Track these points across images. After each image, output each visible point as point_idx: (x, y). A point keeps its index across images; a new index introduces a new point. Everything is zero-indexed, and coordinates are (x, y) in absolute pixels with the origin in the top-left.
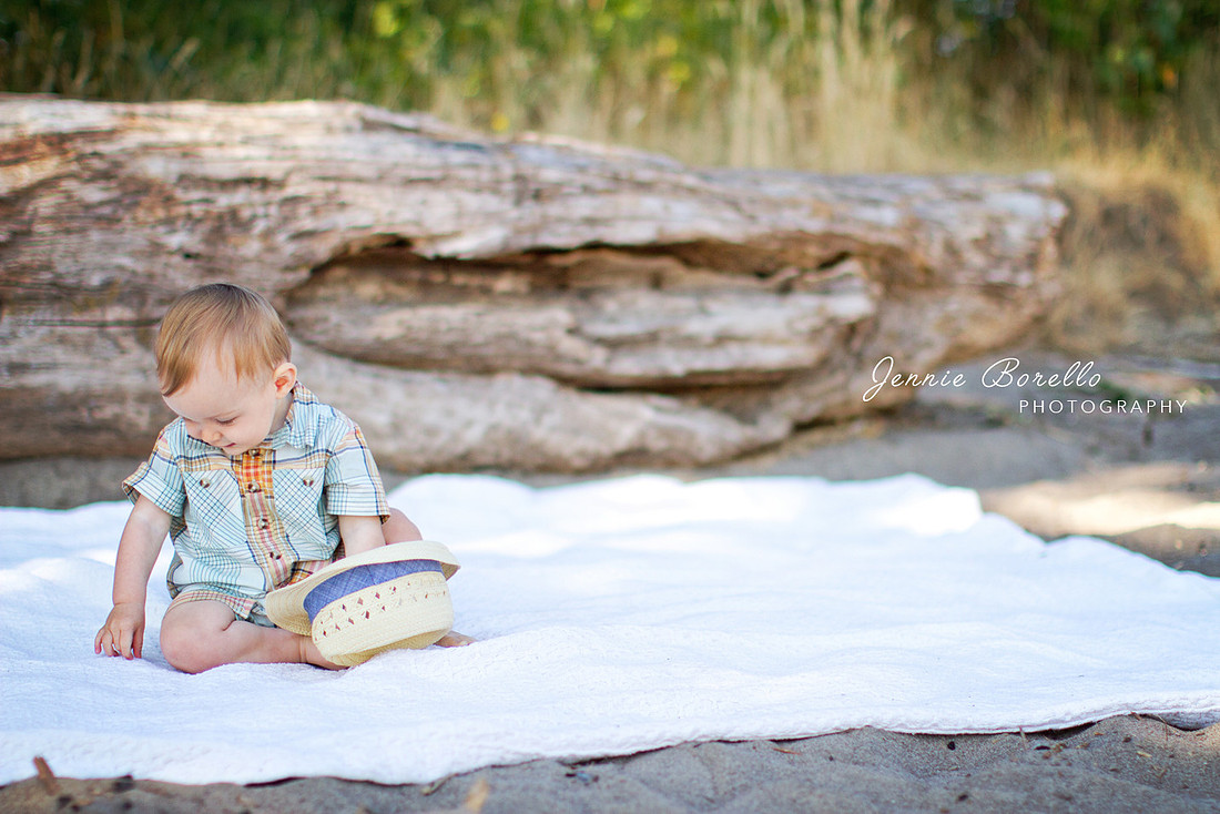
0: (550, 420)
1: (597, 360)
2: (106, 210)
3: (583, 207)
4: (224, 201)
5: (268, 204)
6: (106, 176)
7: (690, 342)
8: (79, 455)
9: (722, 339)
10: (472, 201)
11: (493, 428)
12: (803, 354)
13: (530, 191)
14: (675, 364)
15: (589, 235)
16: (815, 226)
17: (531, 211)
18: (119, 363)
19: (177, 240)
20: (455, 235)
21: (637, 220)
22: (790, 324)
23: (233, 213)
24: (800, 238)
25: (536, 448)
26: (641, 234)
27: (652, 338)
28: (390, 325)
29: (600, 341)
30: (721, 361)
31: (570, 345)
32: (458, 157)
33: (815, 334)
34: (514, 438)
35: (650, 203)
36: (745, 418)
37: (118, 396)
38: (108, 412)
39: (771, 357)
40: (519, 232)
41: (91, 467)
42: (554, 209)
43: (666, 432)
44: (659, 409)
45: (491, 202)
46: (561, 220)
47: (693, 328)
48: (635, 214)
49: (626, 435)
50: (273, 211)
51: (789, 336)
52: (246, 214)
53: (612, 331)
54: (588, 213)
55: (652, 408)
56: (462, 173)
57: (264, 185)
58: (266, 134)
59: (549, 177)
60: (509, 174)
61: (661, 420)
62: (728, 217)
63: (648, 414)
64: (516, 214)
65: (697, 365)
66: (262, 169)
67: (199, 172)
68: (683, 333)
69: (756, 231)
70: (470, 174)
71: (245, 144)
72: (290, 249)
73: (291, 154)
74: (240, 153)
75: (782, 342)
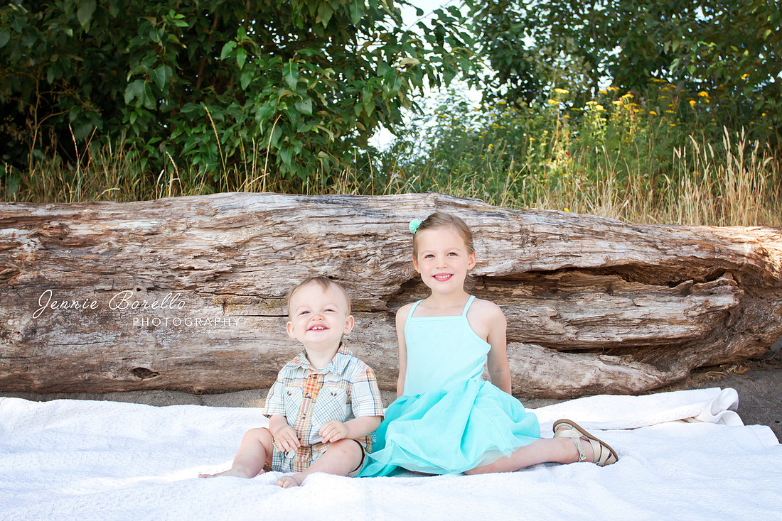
0: (540, 369)
1: (570, 333)
2: (287, 253)
3: (561, 247)
4: (351, 246)
5: (376, 248)
6: (287, 234)
7: (627, 323)
9: (645, 321)
10: (495, 245)
12: (695, 329)
13: (529, 238)
14: (616, 335)
15: (564, 262)
16: (702, 255)
17: (530, 250)
19: (324, 269)
21: (594, 254)
22: (686, 312)
23: (356, 253)
24: (694, 262)
25: (535, 385)
26: (597, 261)
27: (603, 321)
29: (571, 323)
30: (644, 333)
31: (553, 326)
32: (490, 220)
33: (701, 318)
35: (602, 244)
36: (660, 368)
39: (676, 331)
40: (522, 261)
42: (543, 249)
43: (612, 375)
44: (606, 362)
45: (507, 245)
46: (548, 254)
47: (628, 314)
48: (592, 250)
49: (587, 379)
50: (378, 251)
51: (685, 318)
52: (364, 253)
53: (579, 316)
54: (563, 249)
55: (603, 361)
56: (490, 229)
57: (374, 237)
58: (378, 209)
59: (543, 229)
60: (517, 227)
61: (610, 368)
62: (649, 249)
63: (601, 365)
64: (521, 251)
65: (631, 336)
66: (373, 228)
67: (338, 230)
68: (621, 317)
69: (665, 258)
70: (496, 229)
71: (366, 215)
72: (389, 272)
73: (390, 220)
74: (363, 220)
75: (682, 323)
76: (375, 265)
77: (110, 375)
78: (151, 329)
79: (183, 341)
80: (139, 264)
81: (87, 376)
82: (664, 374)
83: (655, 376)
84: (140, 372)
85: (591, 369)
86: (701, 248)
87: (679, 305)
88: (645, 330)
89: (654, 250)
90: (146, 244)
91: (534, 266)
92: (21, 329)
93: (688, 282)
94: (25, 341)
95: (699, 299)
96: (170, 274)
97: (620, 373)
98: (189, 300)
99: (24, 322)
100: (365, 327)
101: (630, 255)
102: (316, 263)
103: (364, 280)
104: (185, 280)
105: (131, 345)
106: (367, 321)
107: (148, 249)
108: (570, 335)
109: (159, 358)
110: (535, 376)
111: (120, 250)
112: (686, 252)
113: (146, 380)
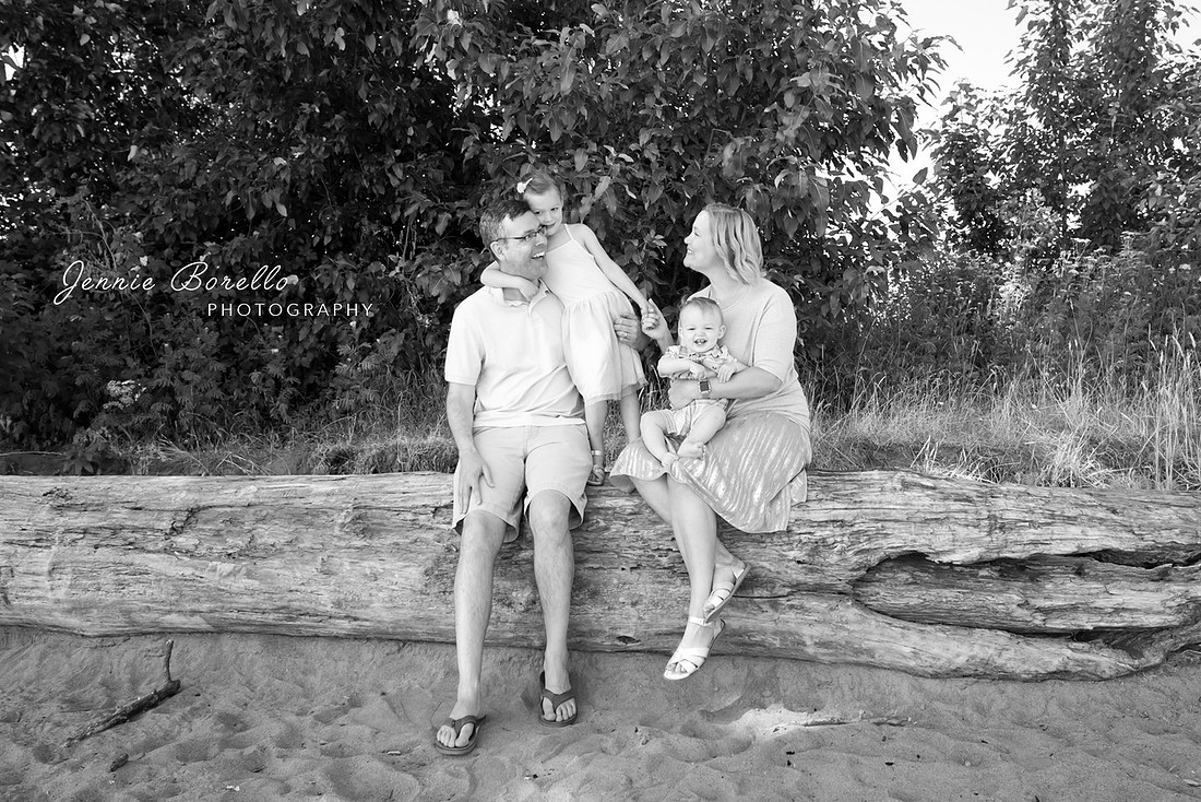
0: (1006, 655)
1: (1038, 620)
3: (1031, 534)
4: (819, 533)
5: (843, 535)
7: (1098, 610)
8: (746, 655)
9: (1117, 611)
10: (962, 532)
11: (973, 658)
12: (1172, 619)
13: (997, 525)
14: (1087, 623)
15: (1033, 551)
16: (1183, 541)
17: (998, 536)
18: (761, 616)
19: (792, 554)
20: (953, 551)
21: (1065, 540)
22: (1163, 602)
23: (824, 540)
24: (1175, 547)
25: (1000, 668)
26: (1070, 548)
27: (1074, 608)
29: (1039, 610)
30: (1118, 622)
31: (1021, 613)
32: (957, 506)
33: (1180, 609)
34: (985, 663)
35: (1074, 531)
36: (1134, 653)
37: (763, 632)
38: (758, 638)
39: (1153, 621)
40: (989, 550)
41: (753, 662)
42: (1012, 537)
43: (1079, 663)
45: (974, 533)
46: (1016, 543)
47: (1100, 603)
48: (1063, 537)
49: (1055, 664)
50: (846, 539)
51: (1162, 609)
52: (831, 540)
53: (1047, 604)
54: (1032, 537)
55: (1072, 649)
56: (957, 516)
57: (842, 523)
58: (845, 492)
59: (1011, 516)
60: (985, 514)
61: (1078, 656)
62: (1125, 535)
63: (1069, 653)
64: (988, 539)
65: (1102, 624)
66: (841, 515)
67: (807, 516)
68: (1093, 606)
69: (1144, 544)
70: (963, 515)
71: (833, 499)
72: (855, 559)
73: (857, 506)
74: (831, 505)
75: (1159, 613)
76: (841, 552)
77: (599, 640)
78: (634, 604)
79: (662, 616)
80: (624, 544)
81: (578, 639)
82: (1137, 662)
83: (1126, 662)
84: (624, 639)
85: (1054, 655)
86: (1182, 533)
87: (1156, 595)
88: (1118, 619)
89: (1130, 536)
90: (630, 523)
91: (1001, 555)
92: (523, 601)
93: (1167, 565)
94: (527, 610)
95: (1177, 588)
96: (651, 553)
97: (1089, 661)
98: (667, 579)
99: (526, 595)
100: (832, 609)
101: (1104, 543)
102: (785, 548)
103: (831, 565)
104: (664, 560)
105: (617, 617)
106: (833, 603)
107: (631, 530)
108: (1037, 622)
109: (642, 629)
110: (1000, 661)
111: (607, 529)
112: (1166, 537)
113: (630, 645)
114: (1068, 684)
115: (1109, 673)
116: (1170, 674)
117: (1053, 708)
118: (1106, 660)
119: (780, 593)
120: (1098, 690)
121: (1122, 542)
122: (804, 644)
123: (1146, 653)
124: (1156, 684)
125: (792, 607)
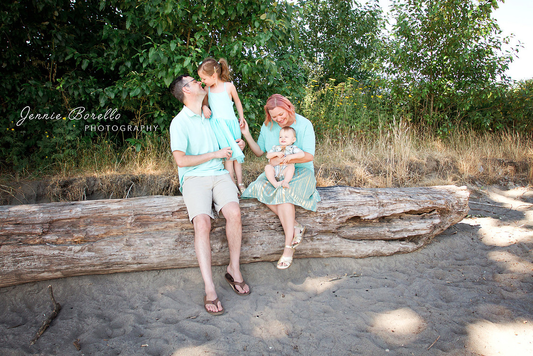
0: (383, 248)
2: (304, 215)
3: (391, 207)
4: (327, 212)
5: (335, 212)
7: (409, 231)
9: (414, 230)
10: (371, 208)
11: (374, 250)
12: (429, 231)
13: (381, 205)
14: (406, 235)
15: (392, 213)
16: (430, 206)
17: (382, 208)
18: (307, 244)
19: (318, 220)
20: (369, 215)
22: (426, 226)
23: (329, 214)
24: (428, 208)
25: (381, 253)
27: (402, 231)
28: (355, 232)
29: (393, 232)
30: (414, 234)
31: (388, 234)
32: (368, 199)
34: (377, 252)
35: (402, 205)
36: (417, 243)
37: (306, 249)
38: (304, 252)
39: (423, 232)
40: (380, 214)
41: (300, 260)
42: (386, 208)
43: (404, 248)
44: (403, 244)
45: (375, 208)
46: (387, 210)
47: (409, 228)
48: (400, 207)
49: (397, 249)
50: (336, 213)
51: (426, 228)
52: (331, 214)
53: (395, 230)
54: (392, 208)
56: (369, 202)
57: (334, 208)
58: (333, 196)
59: (385, 201)
60: (378, 201)
61: (403, 246)
62: (415, 205)
63: (401, 245)
64: (379, 210)
65: (410, 235)
66: (333, 205)
67: (322, 206)
68: (407, 229)
69: (420, 207)
70: (371, 202)
71: (329, 199)
72: (339, 220)
73: (338, 201)
74: (329, 201)
75: (425, 230)
76: (335, 218)
77: (245, 259)
78: (261, 244)
79: (272, 248)
80: (255, 221)
82: (417, 246)
83: (415, 246)
84: (255, 258)
85: (396, 246)
86: (430, 203)
89: (417, 205)
90: (256, 213)
91: (384, 215)
92: (218, 248)
93: (425, 214)
94: (219, 251)
95: (429, 221)
96: (266, 224)
97: (406, 247)
98: (274, 234)
99: (219, 245)
100: (331, 239)
101: (410, 208)
102: (315, 218)
103: (331, 223)
104: (272, 227)
105: (254, 250)
106: (331, 236)
107: (258, 215)
108: (392, 236)
109: (263, 253)
110: (381, 251)
111: (247, 216)
112: (426, 205)
113: (257, 260)
114: (399, 255)
115: (411, 250)
116: (425, 248)
117: (398, 264)
118: (410, 246)
119: (314, 235)
120: (408, 256)
121: (415, 208)
122: (320, 252)
123: (419, 243)
124: (422, 252)
125: (318, 239)
